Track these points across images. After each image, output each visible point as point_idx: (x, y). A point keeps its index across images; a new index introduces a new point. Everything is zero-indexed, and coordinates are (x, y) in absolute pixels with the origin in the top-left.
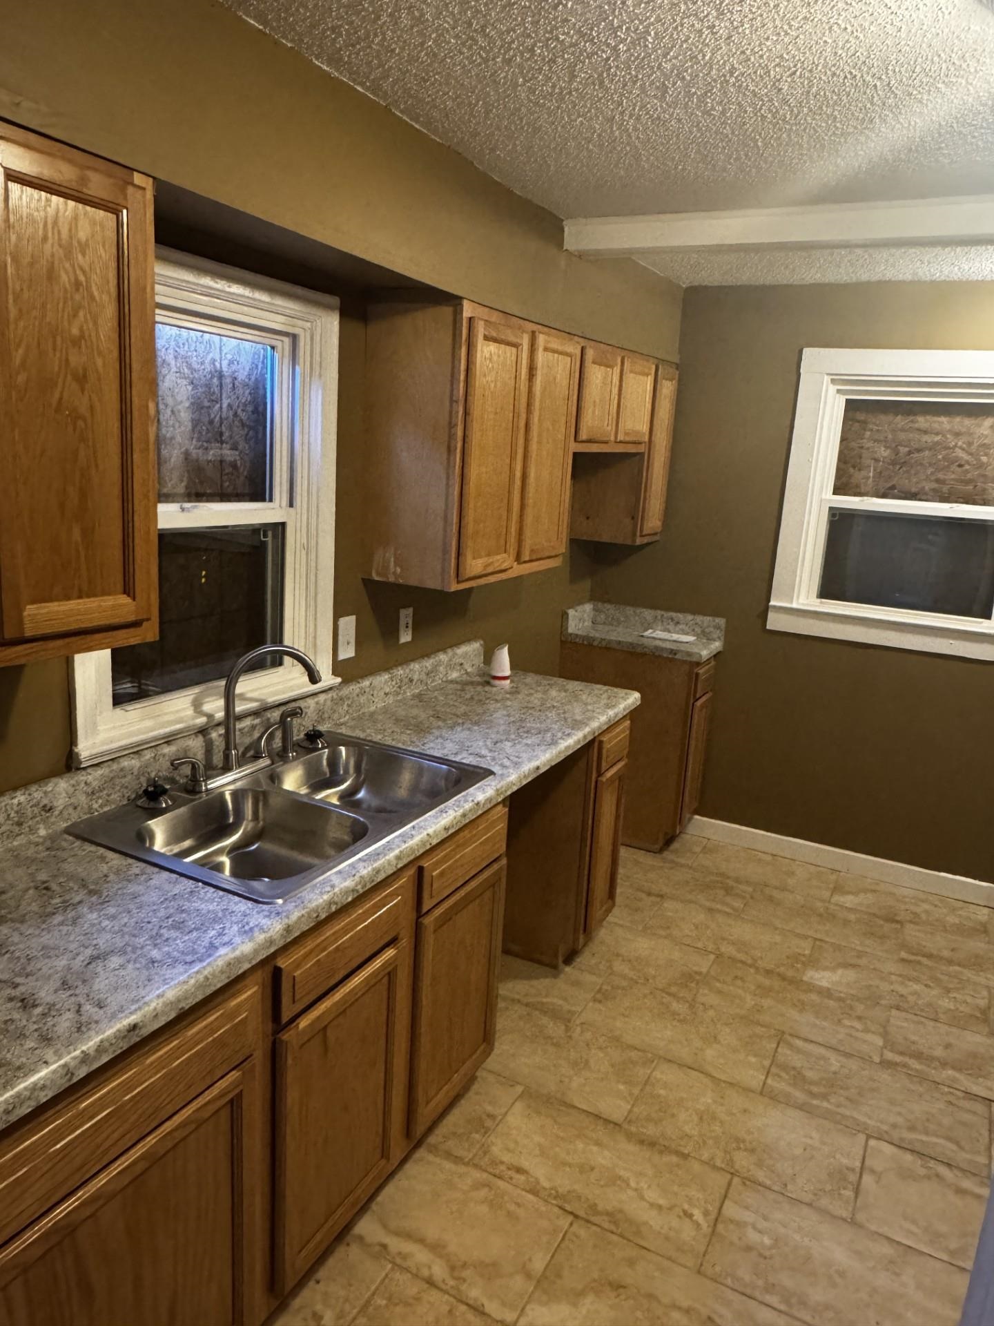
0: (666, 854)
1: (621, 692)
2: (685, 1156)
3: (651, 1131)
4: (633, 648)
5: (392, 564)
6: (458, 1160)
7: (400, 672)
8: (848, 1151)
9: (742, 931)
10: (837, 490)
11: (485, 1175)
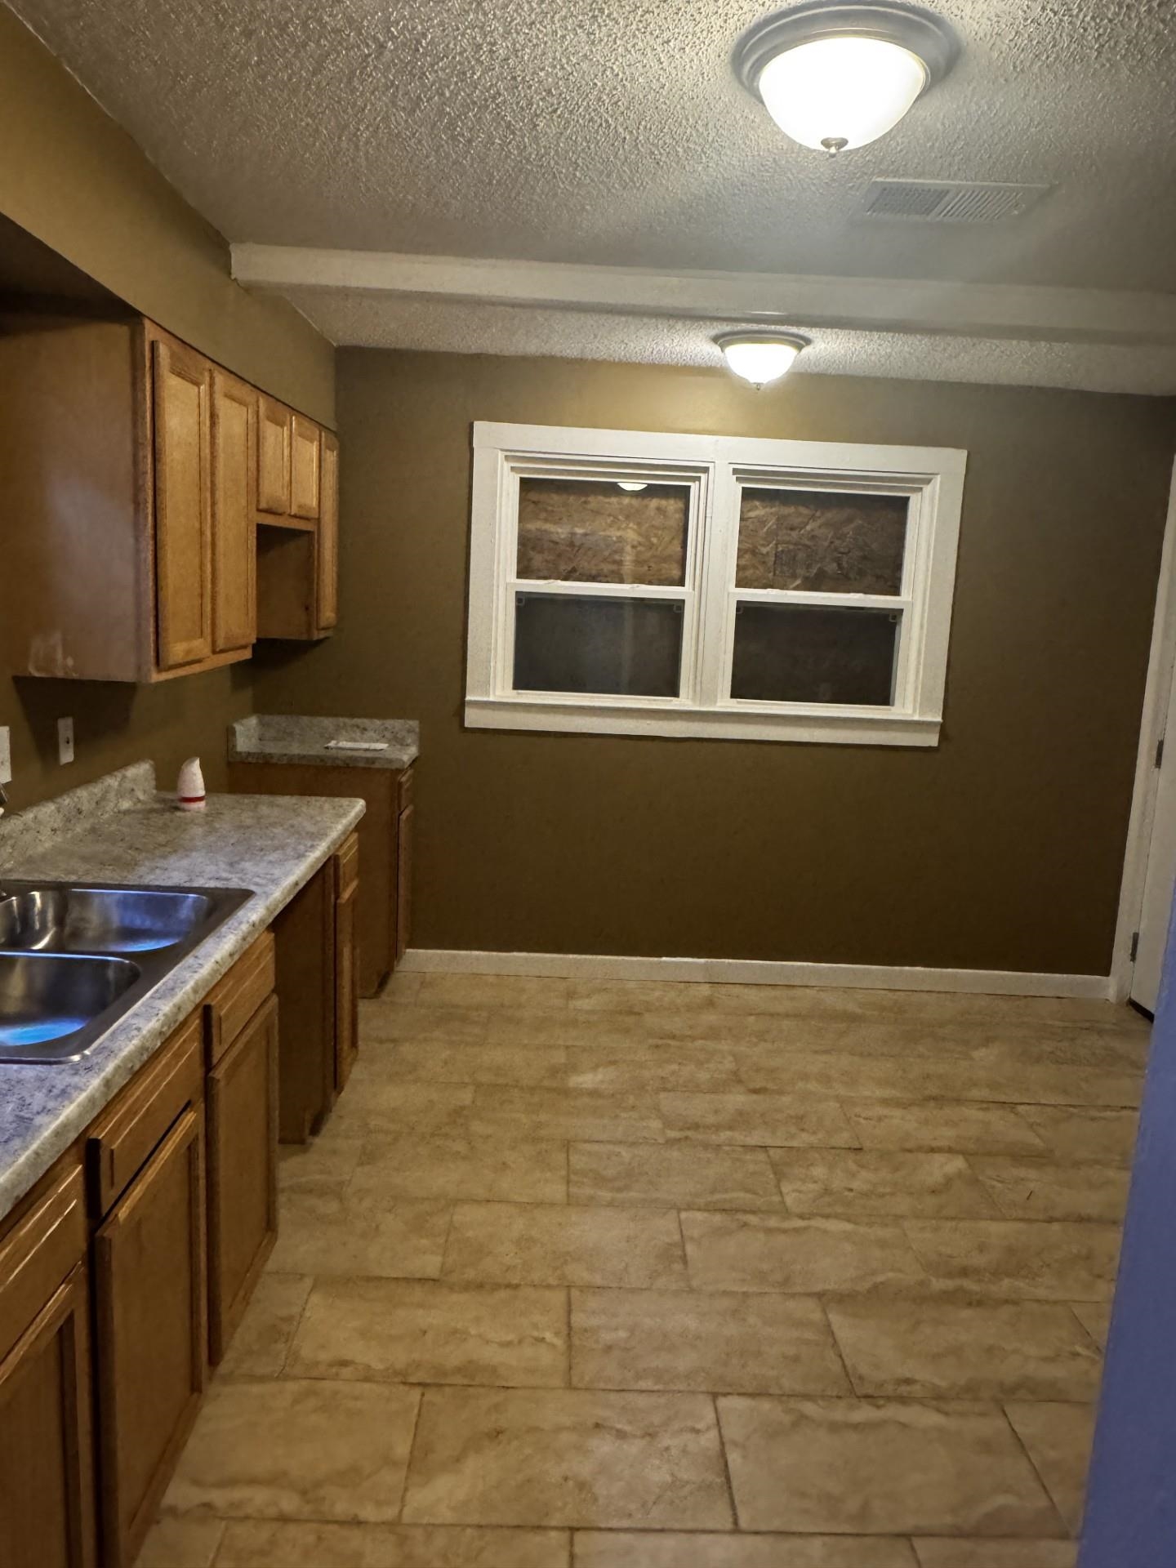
0: (384, 997)
1: (345, 801)
2: (517, 1287)
3: (470, 1274)
4: (322, 760)
5: (59, 655)
6: (262, 1379)
7: (66, 801)
8: (664, 1228)
9: (494, 1056)
10: (522, 573)
11: (304, 1383)
